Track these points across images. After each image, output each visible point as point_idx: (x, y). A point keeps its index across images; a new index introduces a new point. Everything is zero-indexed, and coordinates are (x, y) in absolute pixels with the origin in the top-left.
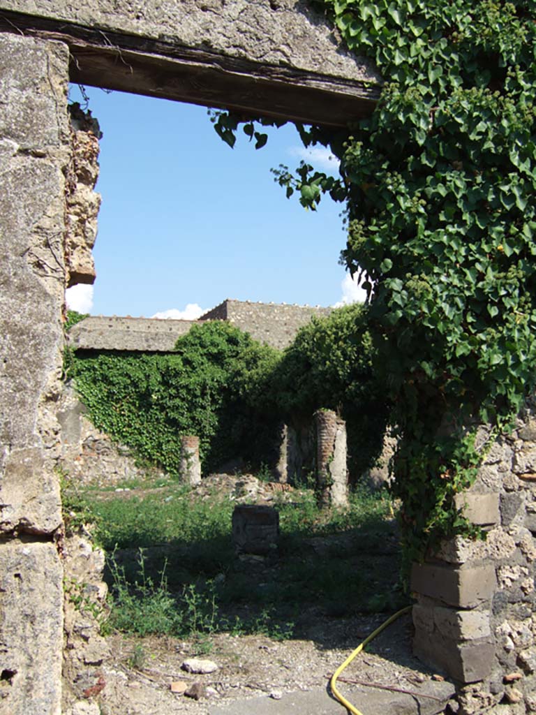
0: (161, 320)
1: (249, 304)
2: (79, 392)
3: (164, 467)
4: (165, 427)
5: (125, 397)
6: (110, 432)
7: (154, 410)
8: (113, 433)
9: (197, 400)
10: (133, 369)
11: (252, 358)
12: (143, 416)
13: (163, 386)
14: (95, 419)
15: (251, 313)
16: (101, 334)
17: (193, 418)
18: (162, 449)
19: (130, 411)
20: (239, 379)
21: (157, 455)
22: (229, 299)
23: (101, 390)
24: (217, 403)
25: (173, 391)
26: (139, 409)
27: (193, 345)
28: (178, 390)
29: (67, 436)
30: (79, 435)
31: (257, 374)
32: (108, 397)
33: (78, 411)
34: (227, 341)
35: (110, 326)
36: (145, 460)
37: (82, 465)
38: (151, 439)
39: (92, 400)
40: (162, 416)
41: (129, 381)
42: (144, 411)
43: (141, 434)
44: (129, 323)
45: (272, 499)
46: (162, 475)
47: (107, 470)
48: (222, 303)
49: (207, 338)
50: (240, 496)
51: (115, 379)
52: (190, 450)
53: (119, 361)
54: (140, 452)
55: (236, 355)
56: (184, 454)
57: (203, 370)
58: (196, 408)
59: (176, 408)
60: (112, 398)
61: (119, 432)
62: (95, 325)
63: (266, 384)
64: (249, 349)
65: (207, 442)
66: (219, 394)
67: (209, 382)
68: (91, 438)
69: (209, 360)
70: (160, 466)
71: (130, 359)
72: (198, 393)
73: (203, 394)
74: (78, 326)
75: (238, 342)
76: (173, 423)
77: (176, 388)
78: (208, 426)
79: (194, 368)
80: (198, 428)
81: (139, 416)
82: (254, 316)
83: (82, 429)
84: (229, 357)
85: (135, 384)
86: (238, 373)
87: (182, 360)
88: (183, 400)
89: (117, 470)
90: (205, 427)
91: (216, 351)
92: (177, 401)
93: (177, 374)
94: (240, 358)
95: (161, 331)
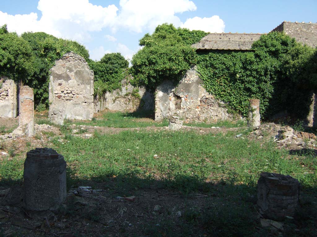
0: (247, 34)
1: (297, 24)
2: (199, 73)
3: (242, 114)
4: (244, 92)
5: (222, 76)
6: (214, 94)
7: (238, 83)
8: (216, 95)
9: (262, 78)
10: (227, 60)
11: (295, 53)
12: (232, 86)
13: (243, 70)
14: (206, 87)
15: (297, 29)
16: (216, 42)
17: (259, 88)
18: (242, 104)
19: (225, 83)
20: (287, 66)
21: (239, 107)
22: (285, 21)
23: (210, 72)
24: (274, 80)
25: (248, 73)
26: (230, 82)
27: (261, 46)
28: (251, 72)
29: (192, 95)
30: (198, 95)
31: (298, 62)
32: (213, 75)
33: (198, 83)
34: (281, 43)
35: (220, 38)
36: (232, 110)
37: (200, 111)
38: (236, 98)
39: (205, 77)
40: (242, 86)
41: (224, 67)
42: (233, 84)
43: (230, 95)
44: (230, 36)
45: (301, 145)
46: (241, 118)
47: (212, 114)
48: (281, 24)
49: (269, 42)
50: (281, 139)
51: (217, 65)
52: (254, 107)
53: (220, 56)
54: (230, 105)
55: (286, 52)
56: (250, 109)
57: (266, 61)
58: (261, 82)
59: (250, 82)
60: (216, 76)
61: (219, 94)
62: (212, 38)
63: (304, 69)
64: (294, 48)
65: (267, 101)
66: (275, 75)
67: (269, 68)
68: (204, 97)
69: (270, 55)
70: (240, 113)
71: (226, 55)
72: (263, 73)
73: (266, 74)
74: (204, 38)
75: (288, 44)
76: (248, 90)
77: (250, 71)
78: (268, 93)
79: (261, 59)
80: (262, 93)
81: (230, 86)
82: (299, 31)
83: (200, 92)
84: (282, 53)
85: (228, 69)
86: (287, 62)
87: (254, 55)
88: (254, 77)
89: (218, 114)
90: (266, 93)
91: (274, 49)
92: (251, 78)
93: (251, 63)
94: (289, 54)
95: (247, 40)
